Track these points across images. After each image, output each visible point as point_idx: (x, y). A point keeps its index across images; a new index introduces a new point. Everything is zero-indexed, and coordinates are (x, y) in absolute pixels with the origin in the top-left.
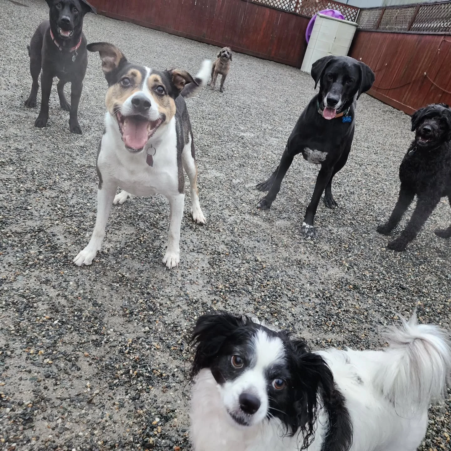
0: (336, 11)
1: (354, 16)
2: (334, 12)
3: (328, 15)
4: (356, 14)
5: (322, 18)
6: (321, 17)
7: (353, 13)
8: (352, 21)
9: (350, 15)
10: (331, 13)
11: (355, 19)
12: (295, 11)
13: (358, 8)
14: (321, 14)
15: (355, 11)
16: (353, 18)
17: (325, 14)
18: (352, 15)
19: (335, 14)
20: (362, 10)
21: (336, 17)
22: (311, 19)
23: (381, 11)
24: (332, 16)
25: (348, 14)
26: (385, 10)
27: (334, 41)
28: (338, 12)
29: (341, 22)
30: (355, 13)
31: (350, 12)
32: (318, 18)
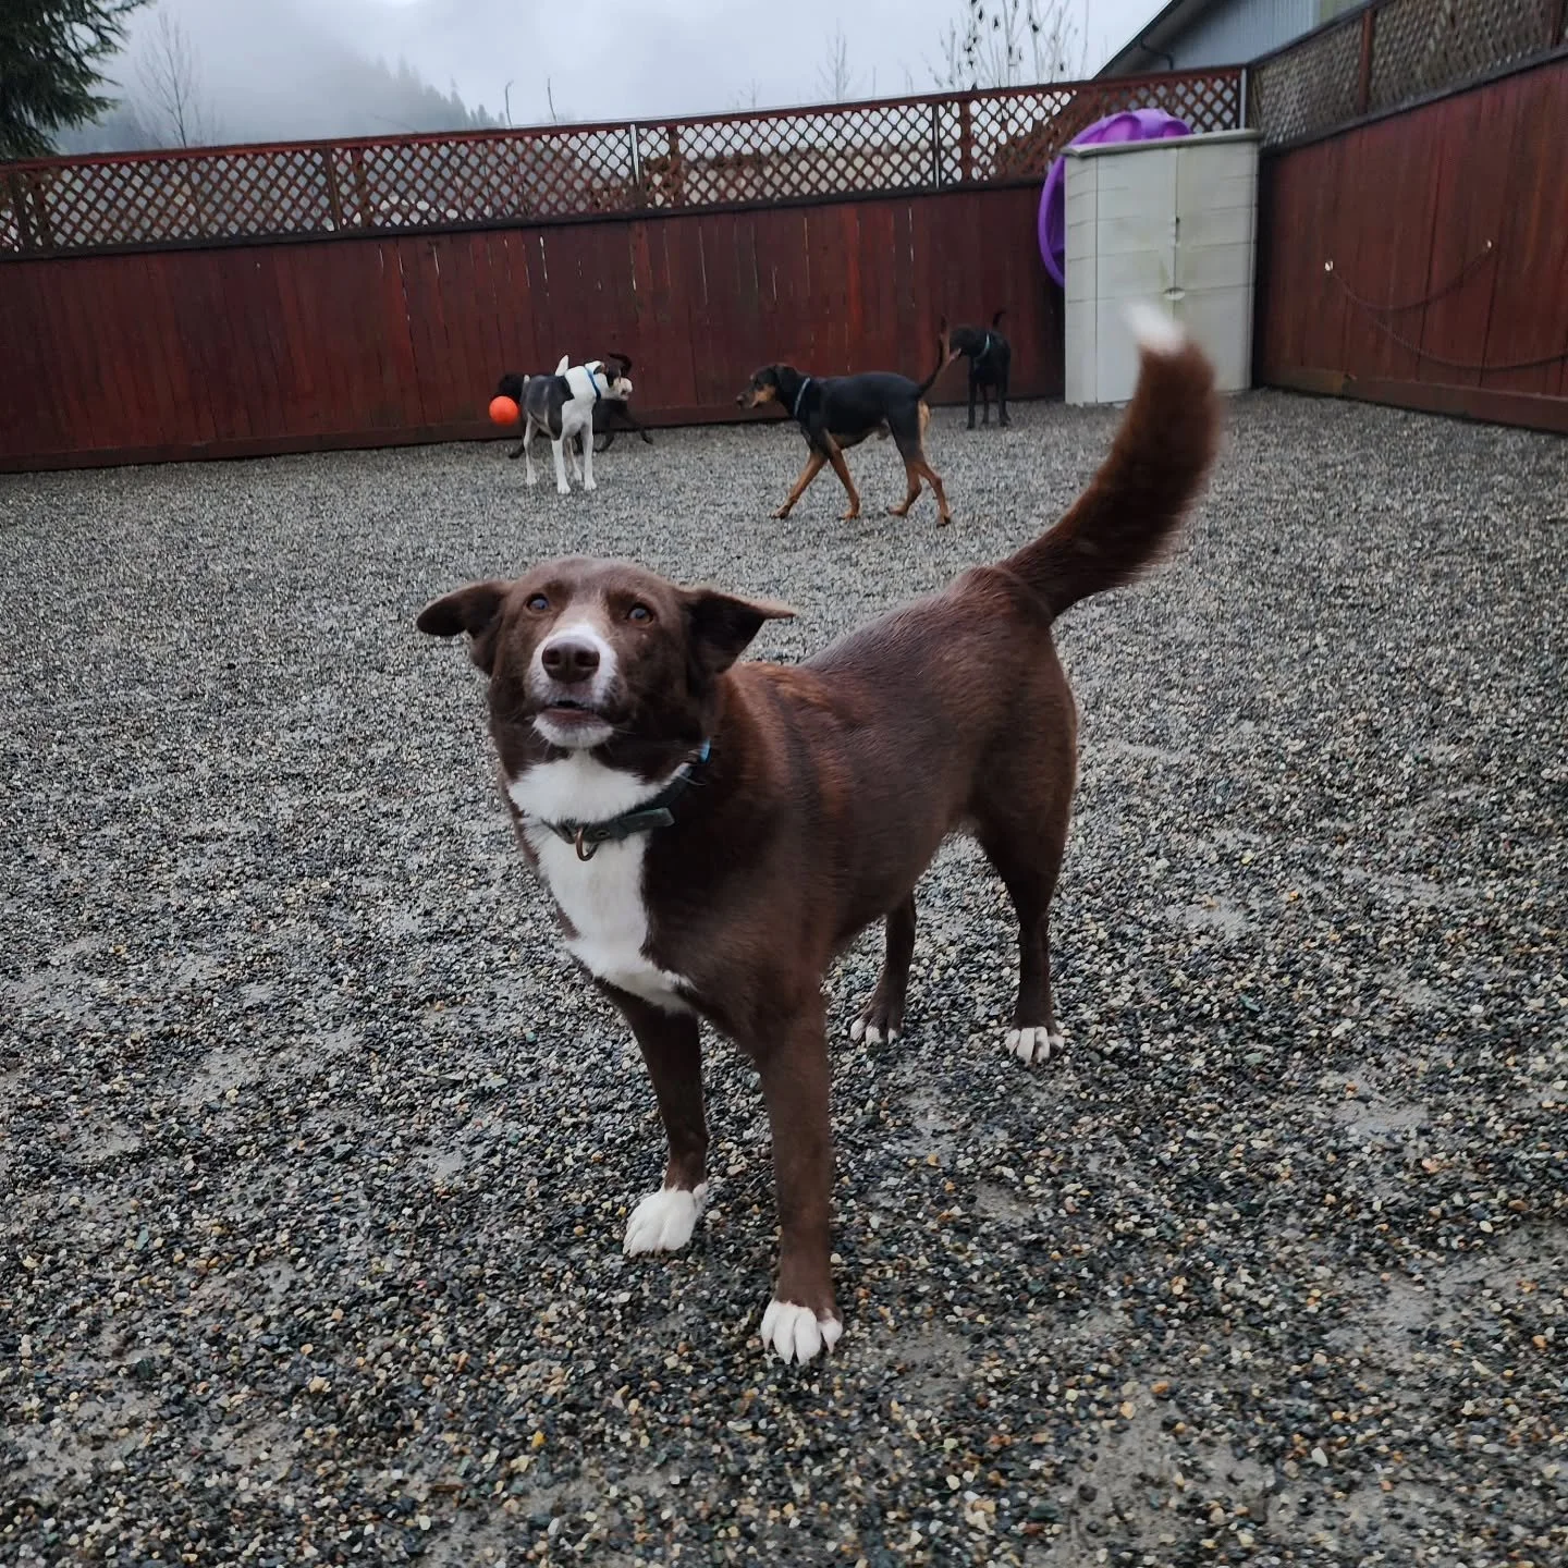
0: (1141, 114)
1: (1228, 106)
2: (1135, 121)
3: (1115, 140)
4: (1237, 97)
5: (1092, 163)
6: (1085, 156)
7: (1219, 97)
8: (1226, 127)
9: (1209, 108)
10: (1125, 128)
11: (1236, 119)
12: (967, 175)
13: (1234, 70)
14: (1080, 148)
15: (1227, 86)
16: (1228, 116)
17: (1100, 140)
18: (1218, 107)
19: (1144, 126)
20: (1255, 68)
21: (1151, 134)
22: (1041, 184)
23: (1357, 29)
24: (1132, 136)
25: (1199, 109)
26: (1375, 14)
27: (1177, 236)
28: (1152, 115)
29: (1179, 146)
30: (1228, 95)
31: (1209, 97)
32: (1072, 167)
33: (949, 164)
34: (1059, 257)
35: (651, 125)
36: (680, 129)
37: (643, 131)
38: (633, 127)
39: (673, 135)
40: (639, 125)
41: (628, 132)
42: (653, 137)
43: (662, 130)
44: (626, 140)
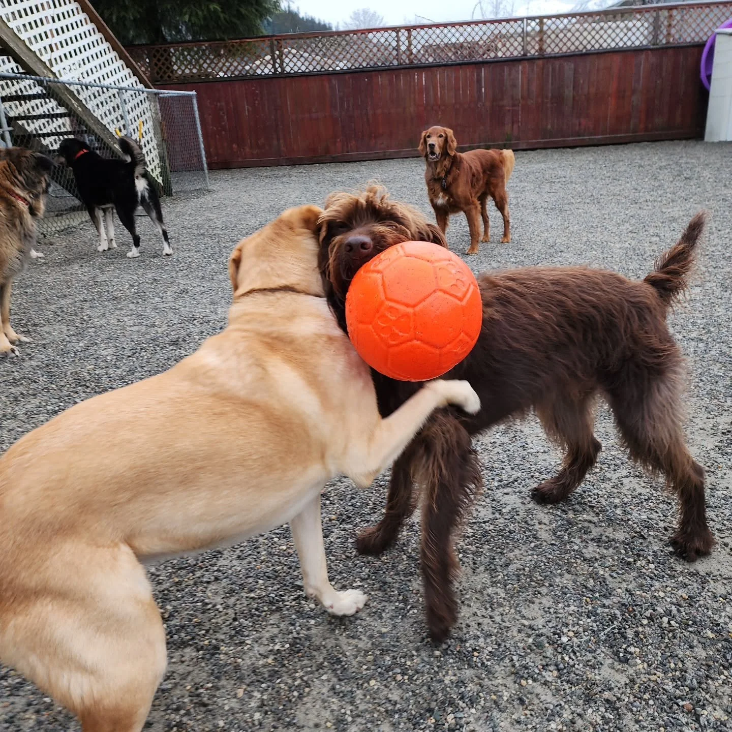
12: (668, 41)
14: (724, 30)
32: (718, 39)
33: (661, 37)
34: (709, 77)
35: (533, 19)
36: (545, 20)
37: (529, 21)
38: (525, 20)
39: (541, 23)
40: (528, 18)
41: (523, 22)
42: (533, 24)
43: (538, 21)
44: (522, 26)
